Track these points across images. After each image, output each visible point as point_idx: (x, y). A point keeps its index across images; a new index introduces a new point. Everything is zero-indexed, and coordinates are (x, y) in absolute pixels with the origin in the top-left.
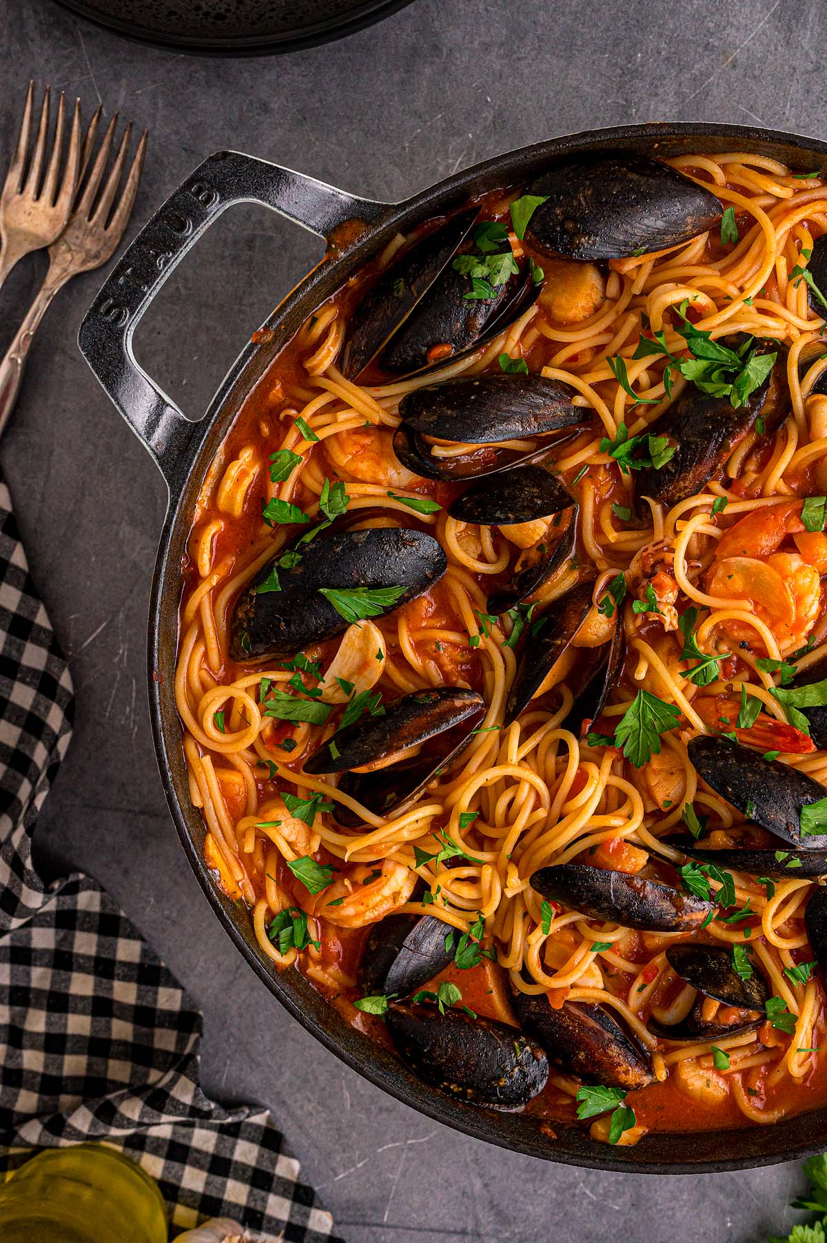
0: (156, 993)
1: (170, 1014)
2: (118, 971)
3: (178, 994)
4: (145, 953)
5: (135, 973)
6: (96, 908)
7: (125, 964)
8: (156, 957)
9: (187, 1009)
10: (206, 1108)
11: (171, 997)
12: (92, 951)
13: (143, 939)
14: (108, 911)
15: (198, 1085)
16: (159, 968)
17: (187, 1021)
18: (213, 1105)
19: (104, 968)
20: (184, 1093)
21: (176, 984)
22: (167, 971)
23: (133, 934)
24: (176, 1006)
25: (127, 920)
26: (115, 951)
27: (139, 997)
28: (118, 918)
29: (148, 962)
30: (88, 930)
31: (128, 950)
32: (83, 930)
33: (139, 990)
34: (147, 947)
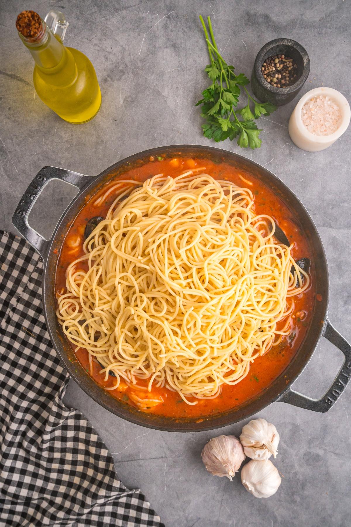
0: (101, 450)
1: (104, 457)
2: (91, 443)
3: (107, 451)
4: (98, 439)
5: (95, 445)
6: (85, 425)
7: (93, 442)
8: (101, 440)
9: (109, 456)
10: (124, 488)
11: (104, 453)
12: (84, 438)
13: (98, 435)
14: (88, 426)
15: (121, 481)
16: (102, 443)
17: (109, 460)
18: (126, 488)
19: (87, 442)
20: (116, 484)
21: (106, 448)
22: (104, 445)
23: (95, 433)
24: (106, 455)
25: (94, 429)
26: (90, 438)
27: (96, 451)
28: (91, 428)
29: (99, 441)
30: (83, 432)
31: (94, 438)
32: (82, 431)
33: (96, 449)
34: (99, 437)
